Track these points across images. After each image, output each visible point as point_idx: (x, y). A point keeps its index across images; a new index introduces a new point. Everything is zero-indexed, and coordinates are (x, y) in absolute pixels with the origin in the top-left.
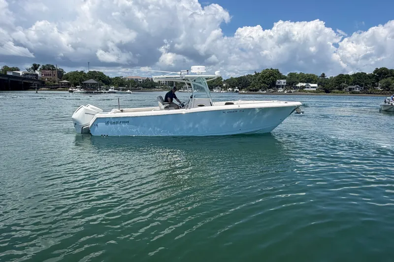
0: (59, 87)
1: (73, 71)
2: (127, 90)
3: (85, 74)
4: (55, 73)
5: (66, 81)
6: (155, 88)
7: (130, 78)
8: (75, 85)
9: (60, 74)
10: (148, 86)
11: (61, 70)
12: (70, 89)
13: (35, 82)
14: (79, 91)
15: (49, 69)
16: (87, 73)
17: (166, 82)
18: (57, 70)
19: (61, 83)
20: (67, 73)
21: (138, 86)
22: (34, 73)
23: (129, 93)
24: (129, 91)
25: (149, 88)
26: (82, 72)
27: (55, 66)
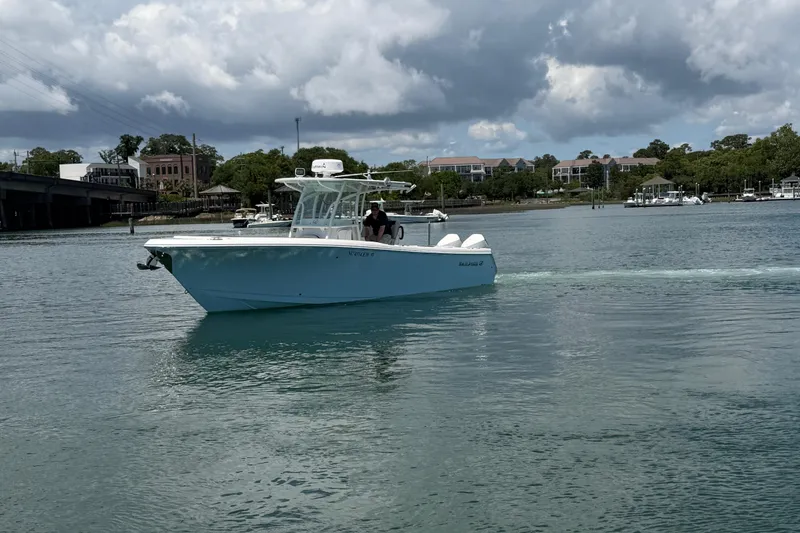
0: (201, 211)
1: (247, 152)
2: (430, 209)
3: (285, 159)
4: (190, 162)
5: (222, 189)
6: (531, 196)
7: (440, 164)
8: (254, 201)
9: (206, 165)
10: (506, 190)
11: (207, 152)
12: (239, 217)
13: (126, 198)
14: (266, 221)
15: (171, 152)
16: (291, 155)
17: (575, 171)
18: (197, 151)
19: (209, 195)
20: (227, 159)
21: (470, 191)
22: (123, 167)
23: (435, 220)
24: (436, 213)
25: (507, 197)
26: (274, 153)
27: (190, 140)
